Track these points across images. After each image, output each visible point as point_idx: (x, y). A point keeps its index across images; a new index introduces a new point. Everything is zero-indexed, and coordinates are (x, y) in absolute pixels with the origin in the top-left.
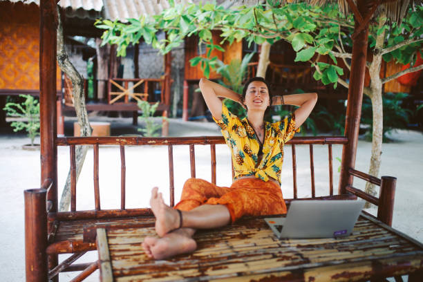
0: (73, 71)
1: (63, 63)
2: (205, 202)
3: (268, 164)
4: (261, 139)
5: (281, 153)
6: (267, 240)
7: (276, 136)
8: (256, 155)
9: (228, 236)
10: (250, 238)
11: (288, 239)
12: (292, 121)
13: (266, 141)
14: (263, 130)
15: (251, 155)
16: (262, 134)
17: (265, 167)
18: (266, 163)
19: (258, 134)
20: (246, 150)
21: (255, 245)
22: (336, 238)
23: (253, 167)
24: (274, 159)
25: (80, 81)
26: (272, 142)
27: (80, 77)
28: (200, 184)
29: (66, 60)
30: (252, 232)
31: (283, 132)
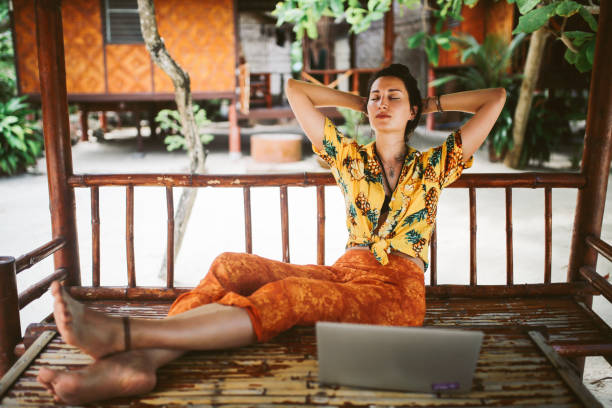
0: (172, 67)
1: (157, 56)
2: (219, 298)
3: (398, 229)
4: (392, 181)
5: (427, 209)
6: (296, 384)
7: (421, 177)
8: (378, 212)
9: (236, 366)
10: (271, 375)
11: (337, 387)
12: (456, 149)
13: (400, 186)
14: (399, 165)
15: (367, 213)
16: (396, 174)
17: (392, 234)
18: (394, 227)
19: (388, 172)
20: (358, 204)
21: (264, 395)
22: (439, 395)
23: (369, 234)
24: (410, 220)
25: (182, 81)
26: (409, 189)
27: (183, 75)
28: (238, 263)
29: (161, 52)
30: (286, 363)
31: (438, 169)
